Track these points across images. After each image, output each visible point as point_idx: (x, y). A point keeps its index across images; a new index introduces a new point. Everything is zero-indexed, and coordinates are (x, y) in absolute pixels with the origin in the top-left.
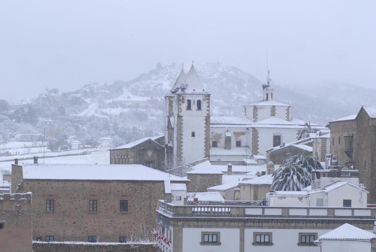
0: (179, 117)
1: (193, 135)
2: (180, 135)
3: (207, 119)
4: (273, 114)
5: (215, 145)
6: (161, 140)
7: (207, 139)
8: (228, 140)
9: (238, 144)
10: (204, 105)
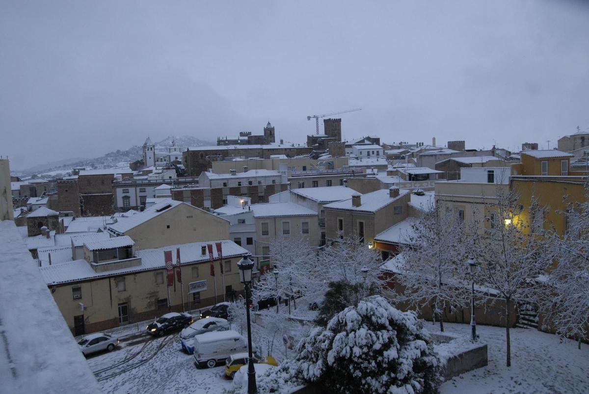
0: (145, 153)
1: (150, 158)
2: (146, 158)
3: (154, 153)
4: (175, 150)
5: (158, 161)
6: (142, 160)
7: (154, 159)
8: (161, 159)
9: (165, 160)
10: (153, 149)
